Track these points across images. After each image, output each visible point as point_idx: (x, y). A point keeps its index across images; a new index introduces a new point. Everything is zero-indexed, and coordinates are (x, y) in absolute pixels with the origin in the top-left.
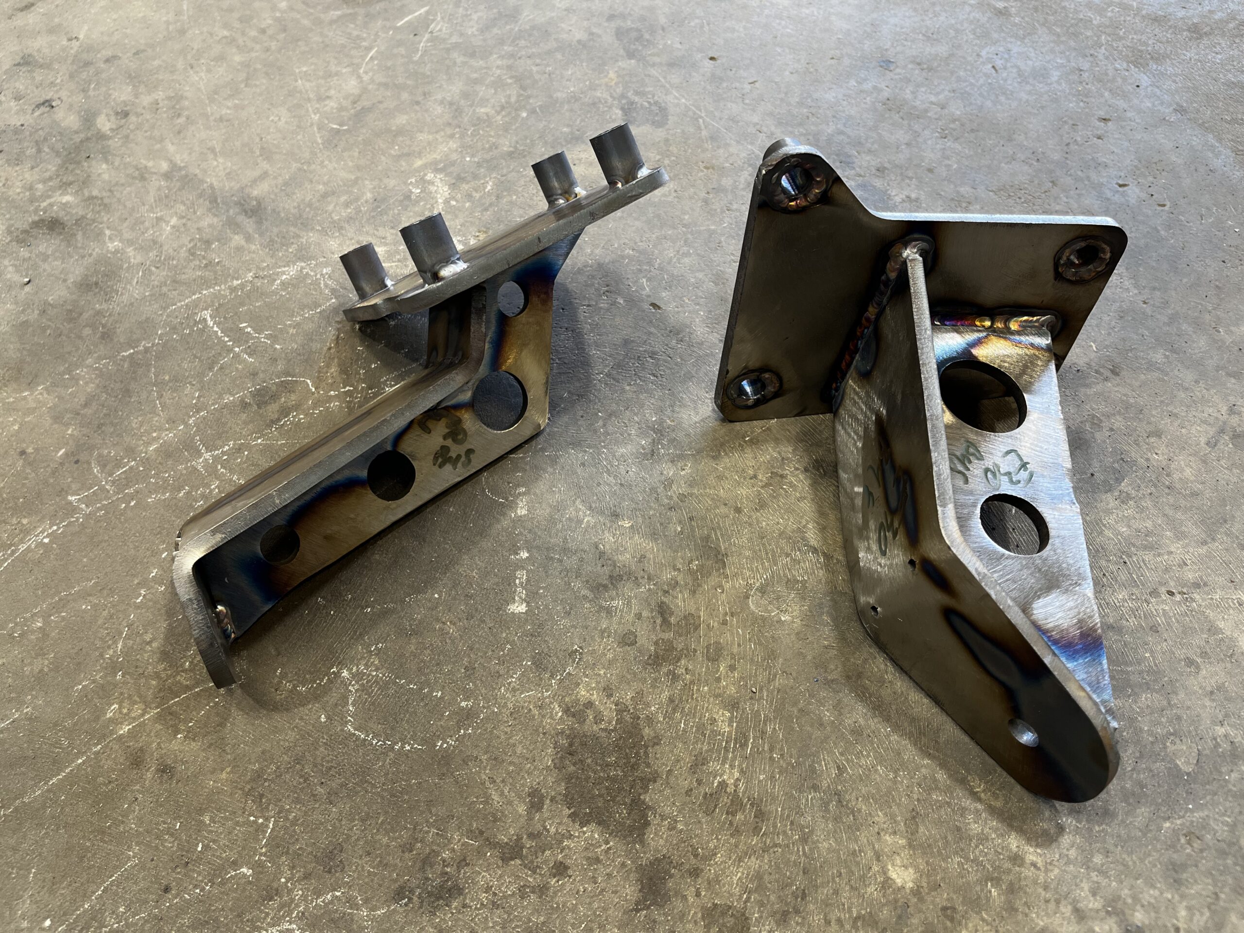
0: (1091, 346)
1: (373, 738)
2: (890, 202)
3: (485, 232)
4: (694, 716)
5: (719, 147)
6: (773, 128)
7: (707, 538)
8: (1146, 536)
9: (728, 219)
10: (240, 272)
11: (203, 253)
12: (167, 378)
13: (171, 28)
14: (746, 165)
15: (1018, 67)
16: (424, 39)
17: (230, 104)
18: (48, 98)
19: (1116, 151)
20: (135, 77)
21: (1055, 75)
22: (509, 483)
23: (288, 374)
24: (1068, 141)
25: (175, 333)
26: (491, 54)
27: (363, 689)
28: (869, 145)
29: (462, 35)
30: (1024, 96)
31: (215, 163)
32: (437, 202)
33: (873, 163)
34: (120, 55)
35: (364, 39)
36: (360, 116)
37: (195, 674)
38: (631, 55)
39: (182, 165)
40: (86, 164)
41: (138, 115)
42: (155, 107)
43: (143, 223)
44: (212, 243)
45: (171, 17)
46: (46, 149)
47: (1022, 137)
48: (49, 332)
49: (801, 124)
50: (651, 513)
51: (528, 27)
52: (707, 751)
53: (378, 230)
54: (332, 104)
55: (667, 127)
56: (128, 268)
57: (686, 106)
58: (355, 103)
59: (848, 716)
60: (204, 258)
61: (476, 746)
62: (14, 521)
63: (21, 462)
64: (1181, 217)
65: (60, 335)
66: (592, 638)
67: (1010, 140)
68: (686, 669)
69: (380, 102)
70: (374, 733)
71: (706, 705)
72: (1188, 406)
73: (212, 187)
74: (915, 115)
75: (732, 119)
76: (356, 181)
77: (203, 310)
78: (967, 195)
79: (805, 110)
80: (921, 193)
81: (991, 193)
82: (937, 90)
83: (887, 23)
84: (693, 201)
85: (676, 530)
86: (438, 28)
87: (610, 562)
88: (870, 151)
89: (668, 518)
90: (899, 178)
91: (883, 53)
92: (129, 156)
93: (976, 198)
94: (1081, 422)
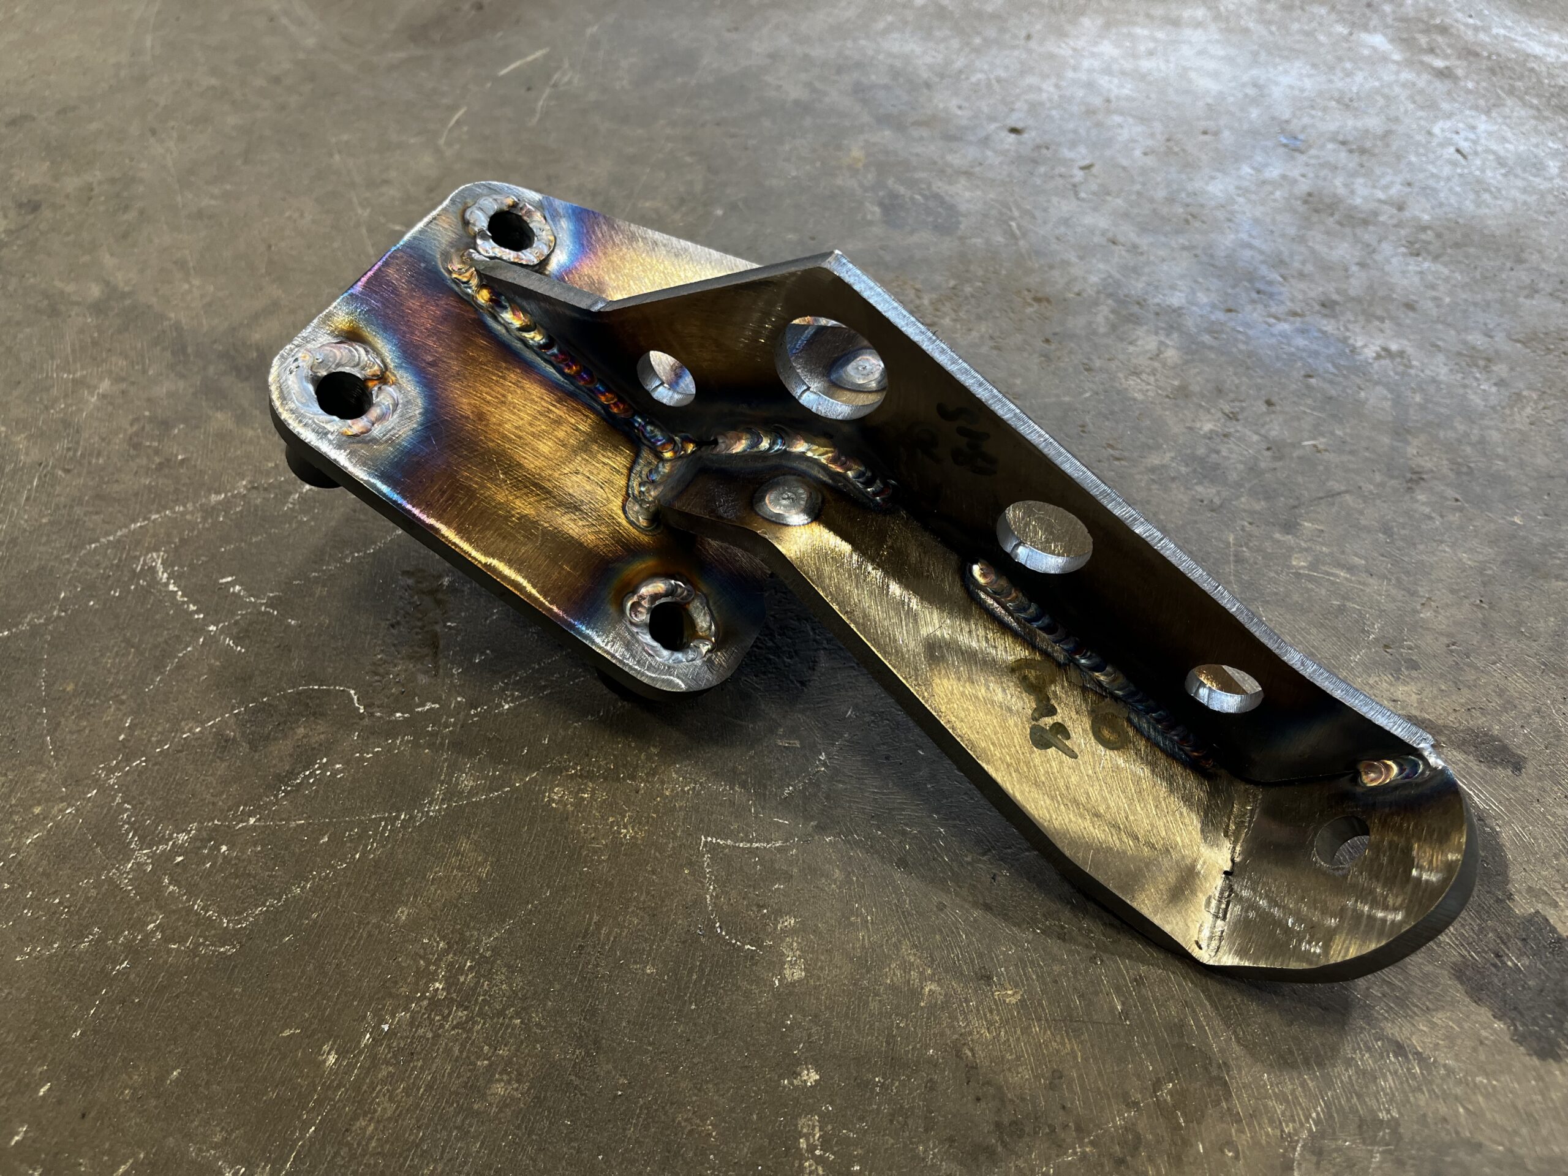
2: (1358, 357)
5: (1051, 267)
6: (1134, 238)
7: (1179, 1028)
9: (1091, 385)
10: (225, 478)
11: (156, 444)
12: (70, 688)
13: (123, 73)
14: (1102, 296)
15: (1494, 153)
17: (216, 191)
20: (56, 149)
21: (1553, 165)
22: (760, 907)
23: (312, 678)
25: (91, 597)
26: (655, 118)
28: (1297, 265)
29: (604, 90)
30: (1515, 193)
31: (186, 286)
33: (1312, 294)
34: (35, 114)
35: (444, 95)
38: (883, 123)
39: (127, 289)
41: (56, 208)
42: (87, 194)
43: (47, 389)
44: (174, 427)
45: (124, 57)
47: (1537, 257)
49: (1178, 232)
50: (1056, 968)
51: (712, 80)
54: (392, 192)
55: (959, 234)
56: (14, 471)
57: (985, 202)
58: (431, 190)
60: (157, 452)
67: (1520, 261)
73: (177, 327)
74: (1359, 219)
75: (1064, 222)
77: (149, 550)
78: (1481, 348)
79: (1181, 210)
80: (1405, 342)
81: (1519, 345)
82: (1383, 182)
83: (1277, 84)
84: (1025, 355)
85: (1113, 1009)
86: (566, 79)
87: (992, 1090)
88: (1302, 275)
89: (1092, 982)
90: (1361, 318)
91: (1283, 126)
92: (35, 275)
93: (1497, 352)
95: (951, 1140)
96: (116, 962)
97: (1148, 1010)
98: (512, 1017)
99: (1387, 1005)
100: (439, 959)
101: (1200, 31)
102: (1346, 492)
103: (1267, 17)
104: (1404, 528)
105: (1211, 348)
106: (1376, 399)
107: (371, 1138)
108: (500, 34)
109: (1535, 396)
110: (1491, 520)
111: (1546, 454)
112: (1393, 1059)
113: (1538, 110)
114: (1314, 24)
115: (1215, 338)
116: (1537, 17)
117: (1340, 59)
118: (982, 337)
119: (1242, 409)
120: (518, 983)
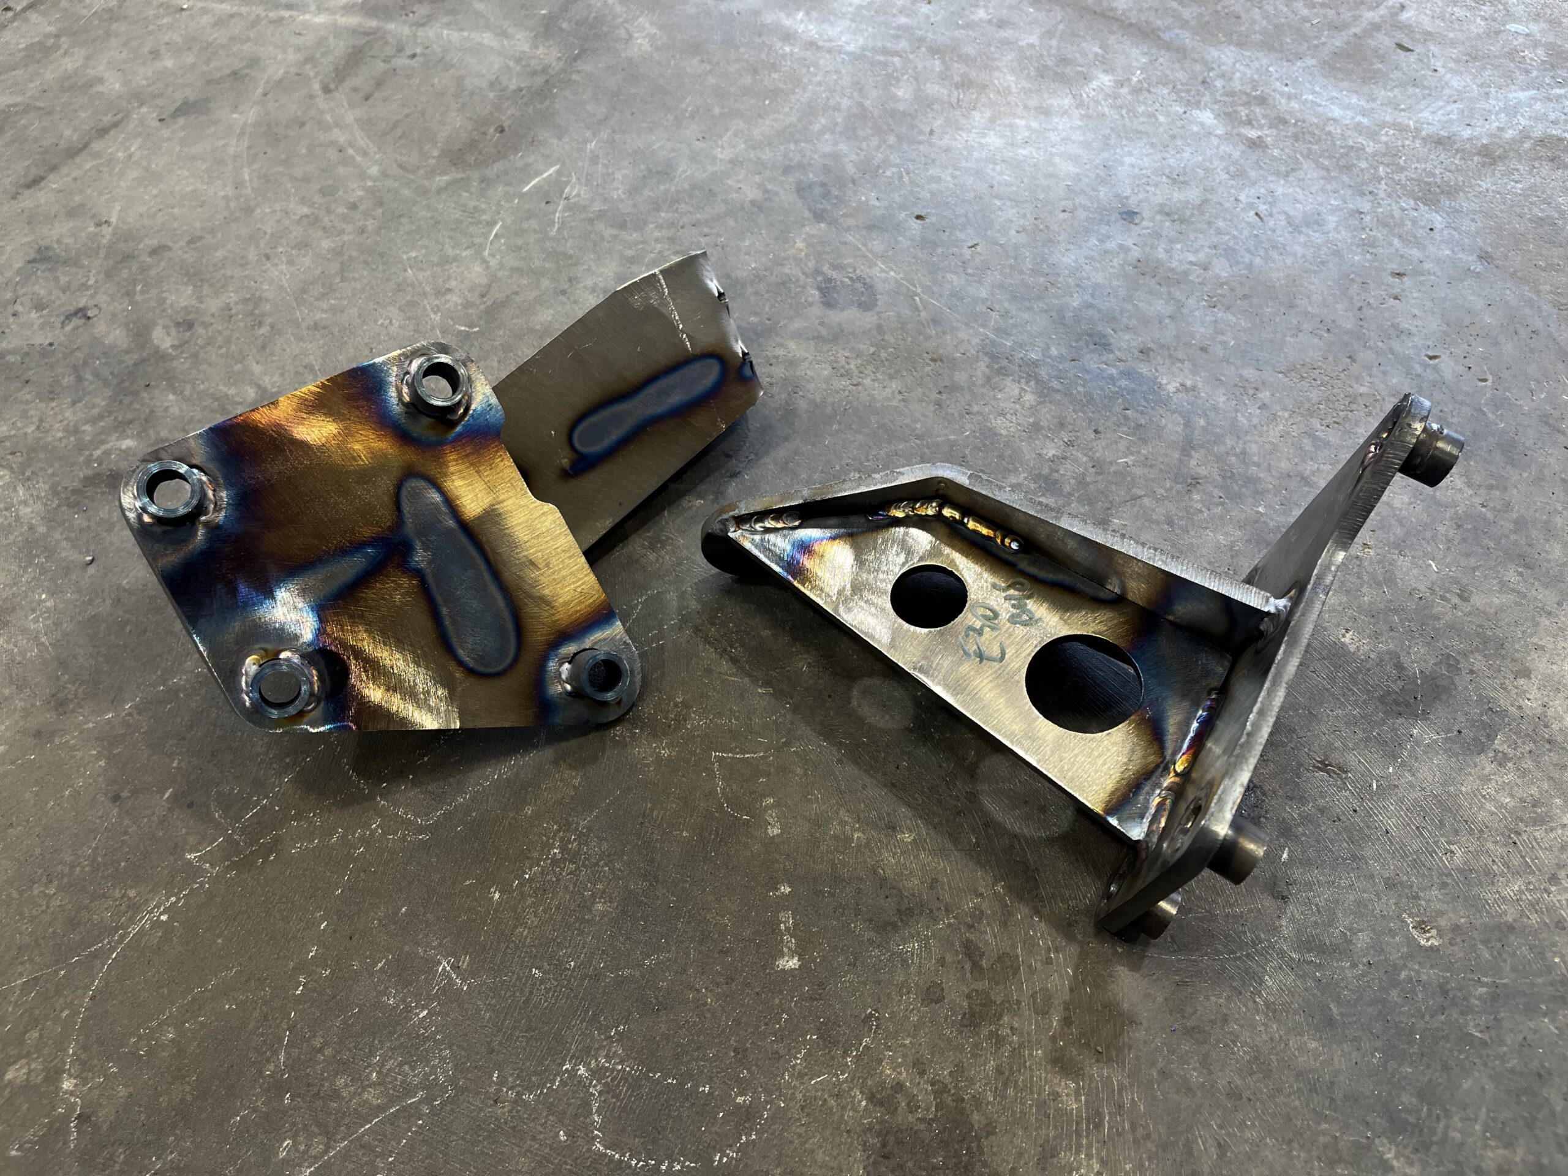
0: (1430, 565)
1: (631, 1158)
2: (1162, 393)
4: (1032, 1093)
5: (944, 333)
6: (1006, 304)
7: (1010, 851)
8: (1534, 806)
9: (970, 426)
13: (232, 205)
14: (981, 354)
15: (1285, 213)
16: (560, 208)
17: (325, 306)
18: (81, 305)
19: (1418, 313)
20: (195, 275)
21: (1332, 220)
22: (752, 793)
24: (1359, 305)
26: (646, 223)
27: (607, 1090)
28: (1125, 320)
29: (605, 200)
30: (1299, 249)
33: (1133, 344)
34: (171, 244)
35: (484, 211)
36: (492, 313)
37: (387, 1089)
38: (819, 217)
40: (145, 395)
41: (206, 325)
42: (227, 313)
45: (230, 191)
46: (88, 376)
47: (1305, 302)
48: (128, 628)
49: (1039, 298)
50: (936, 821)
51: (686, 186)
52: (1055, 1138)
54: (454, 299)
55: (877, 309)
57: (897, 281)
58: (483, 296)
59: (1220, 1074)
61: (764, 1157)
62: (117, 894)
63: (115, 812)
64: (1507, 394)
65: (145, 631)
66: (889, 996)
67: (1291, 306)
68: (1012, 1028)
69: (516, 293)
70: (631, 1150)
71: (1043, 1075)
72: (1555, 636)
74: (1174, 280)
75: (955, 294)
78: (1252, 380)
79: (1042, 279)
80: (1198, 378)
81: (1281, 376)
82: (1195, 246)
83: (1122, 164)
84: (924, 405)
85: (970, 842)
86: (575, 192)
87: (895, 892)
88: (1128, 329)
89: (958, 827)
90: (1168, 361)
91: (1124, 202)
92: (203, 383)
93: (1263, 382)
94: (1435, 664)
95: (871, 920)
96: (356, 848)
97: (992, 842)
98: (603, 866)
100: (555, 836)
101: (1065, 119)
102: (1145, 496)
103: (1119, 102)
104: (1182, 520)
105: (1058, 391)
106: (1173, 426)
107: (526, 938)
108: (520, 154)
109: (1286, 415)
110: (1242, 511)
111: (1289, 459)
113: (1328, 170)
114: (1157, 106)
115: (1062, 383)
116: (1342, 80)
117: (1174, 137)
118: (893, 392)
119: (1077, 438)
120: (605, 846)
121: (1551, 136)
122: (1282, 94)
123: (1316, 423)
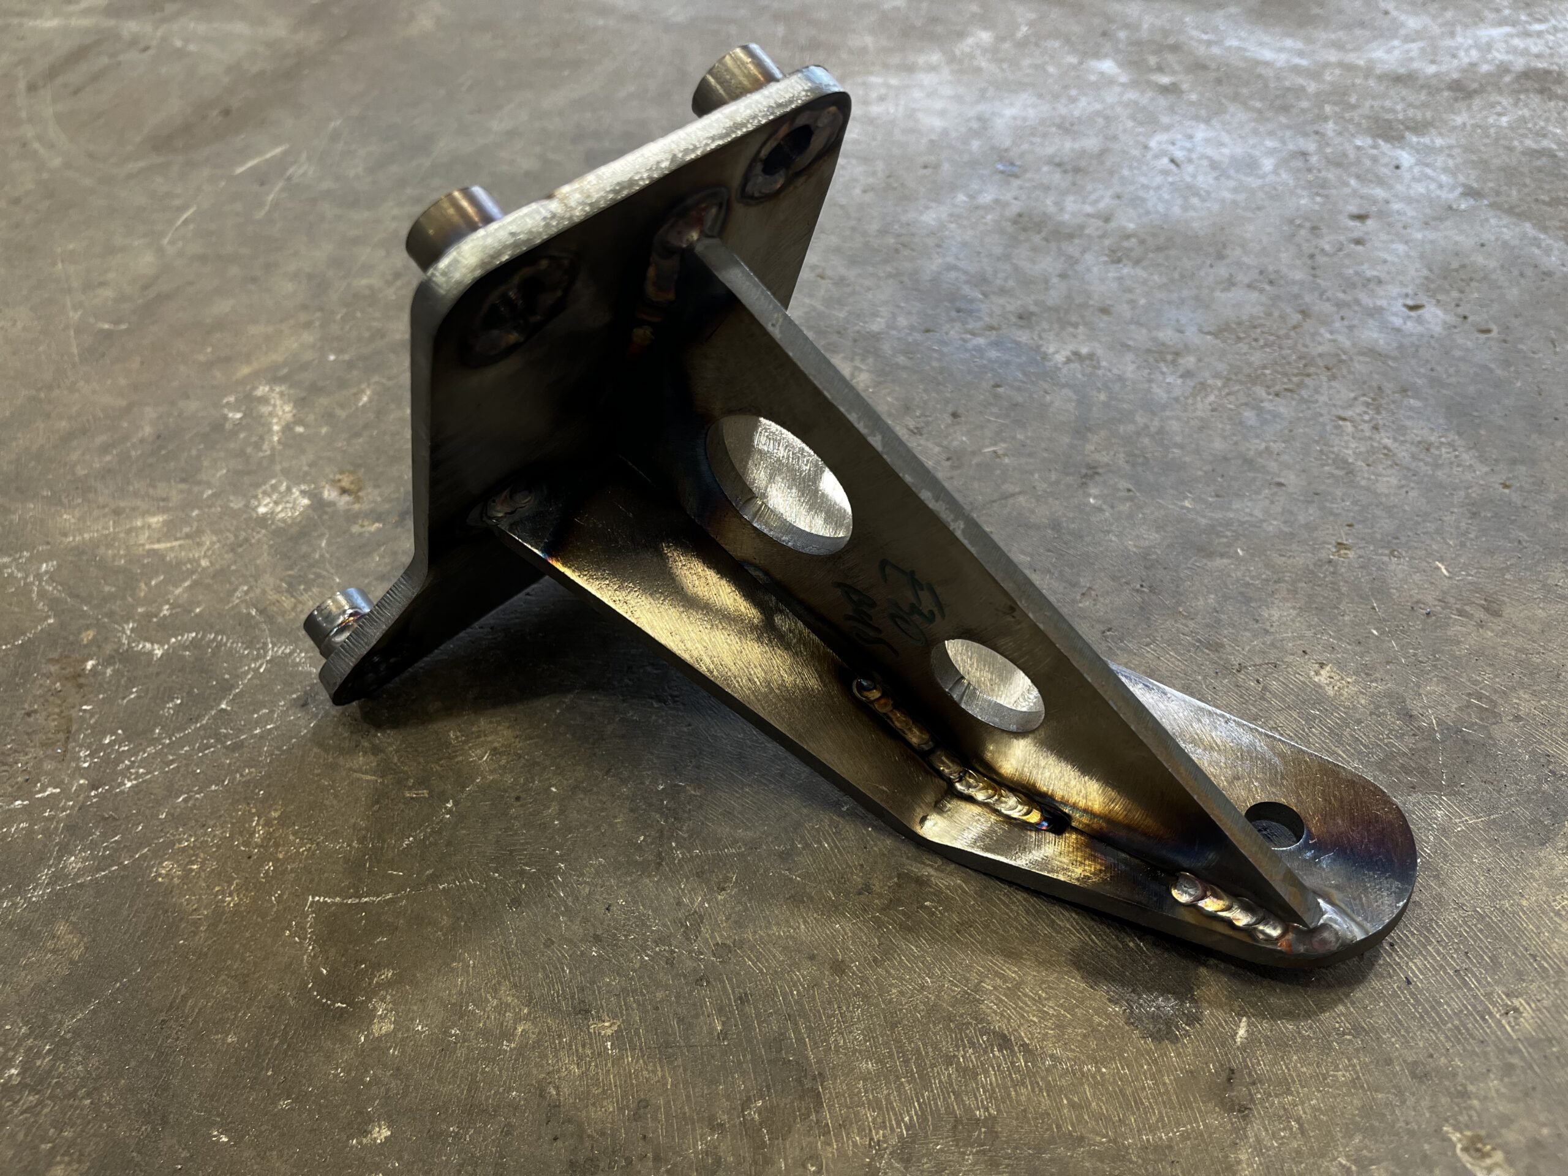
0: (1438, 568)
2: (1047, 364)
3: (352, 473)
7: (778, 1042)
15: (1209, 158)
19: (1389, 258)
21: (1268, 163)
22: (359, 962)
24: (1310, 252)
26: (384, 201)
28: (999, 282)
29: (338, 178)
30: (1227, 195)
32: (270, 431)
33: (1010, 308)
35: (177, 197)
36: (151, 307)
47: (1238, 252)
49: (886, 261)
50: (659, 995)
51: (446, 160)
53: (154, 487)
54: (108, 293)
58: (146, 288)
64: (1520, 346)
67: (1220, 257)
69: (191, 283)
74: (1066, 234)
76: (127, 410)
78: (1171, 343)
79: (892, 241)
80: (1096, 345)
81: (1209, 337)
82: (1093, 197)
83: (1001, 116)
85: (712, 1029)
86: (301, 171)
87: (571, 1128)
88: (1002, 291)
89: (694, 1005)
90: (1056, 326)
91: (1002, 155)
93: (1186, 346)
94: (1460, 709)
97: (749, 1028)
98: (83, 1098)
99: (997, 998)
100: (19, 1045)
101: (933, 74)
102: (1020, 493)
103: (1001, 55)
104: (1073, 522)
105: (904, 368)
106: (1062, 402)
108: (243, 136)
109: (1219, 383)
110: (1161, 506)
111: (1225, 438)
112: (997, 1053)
113: (1260, 112)
114: (1047, 58)
115: (911, 358)
117: (1066, 87)
119: (927, 424)
120: (95, 1061)
121: (1536, 70)
122: (1200, 41)
123: (1260, 391)
